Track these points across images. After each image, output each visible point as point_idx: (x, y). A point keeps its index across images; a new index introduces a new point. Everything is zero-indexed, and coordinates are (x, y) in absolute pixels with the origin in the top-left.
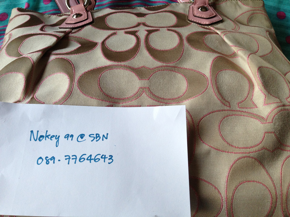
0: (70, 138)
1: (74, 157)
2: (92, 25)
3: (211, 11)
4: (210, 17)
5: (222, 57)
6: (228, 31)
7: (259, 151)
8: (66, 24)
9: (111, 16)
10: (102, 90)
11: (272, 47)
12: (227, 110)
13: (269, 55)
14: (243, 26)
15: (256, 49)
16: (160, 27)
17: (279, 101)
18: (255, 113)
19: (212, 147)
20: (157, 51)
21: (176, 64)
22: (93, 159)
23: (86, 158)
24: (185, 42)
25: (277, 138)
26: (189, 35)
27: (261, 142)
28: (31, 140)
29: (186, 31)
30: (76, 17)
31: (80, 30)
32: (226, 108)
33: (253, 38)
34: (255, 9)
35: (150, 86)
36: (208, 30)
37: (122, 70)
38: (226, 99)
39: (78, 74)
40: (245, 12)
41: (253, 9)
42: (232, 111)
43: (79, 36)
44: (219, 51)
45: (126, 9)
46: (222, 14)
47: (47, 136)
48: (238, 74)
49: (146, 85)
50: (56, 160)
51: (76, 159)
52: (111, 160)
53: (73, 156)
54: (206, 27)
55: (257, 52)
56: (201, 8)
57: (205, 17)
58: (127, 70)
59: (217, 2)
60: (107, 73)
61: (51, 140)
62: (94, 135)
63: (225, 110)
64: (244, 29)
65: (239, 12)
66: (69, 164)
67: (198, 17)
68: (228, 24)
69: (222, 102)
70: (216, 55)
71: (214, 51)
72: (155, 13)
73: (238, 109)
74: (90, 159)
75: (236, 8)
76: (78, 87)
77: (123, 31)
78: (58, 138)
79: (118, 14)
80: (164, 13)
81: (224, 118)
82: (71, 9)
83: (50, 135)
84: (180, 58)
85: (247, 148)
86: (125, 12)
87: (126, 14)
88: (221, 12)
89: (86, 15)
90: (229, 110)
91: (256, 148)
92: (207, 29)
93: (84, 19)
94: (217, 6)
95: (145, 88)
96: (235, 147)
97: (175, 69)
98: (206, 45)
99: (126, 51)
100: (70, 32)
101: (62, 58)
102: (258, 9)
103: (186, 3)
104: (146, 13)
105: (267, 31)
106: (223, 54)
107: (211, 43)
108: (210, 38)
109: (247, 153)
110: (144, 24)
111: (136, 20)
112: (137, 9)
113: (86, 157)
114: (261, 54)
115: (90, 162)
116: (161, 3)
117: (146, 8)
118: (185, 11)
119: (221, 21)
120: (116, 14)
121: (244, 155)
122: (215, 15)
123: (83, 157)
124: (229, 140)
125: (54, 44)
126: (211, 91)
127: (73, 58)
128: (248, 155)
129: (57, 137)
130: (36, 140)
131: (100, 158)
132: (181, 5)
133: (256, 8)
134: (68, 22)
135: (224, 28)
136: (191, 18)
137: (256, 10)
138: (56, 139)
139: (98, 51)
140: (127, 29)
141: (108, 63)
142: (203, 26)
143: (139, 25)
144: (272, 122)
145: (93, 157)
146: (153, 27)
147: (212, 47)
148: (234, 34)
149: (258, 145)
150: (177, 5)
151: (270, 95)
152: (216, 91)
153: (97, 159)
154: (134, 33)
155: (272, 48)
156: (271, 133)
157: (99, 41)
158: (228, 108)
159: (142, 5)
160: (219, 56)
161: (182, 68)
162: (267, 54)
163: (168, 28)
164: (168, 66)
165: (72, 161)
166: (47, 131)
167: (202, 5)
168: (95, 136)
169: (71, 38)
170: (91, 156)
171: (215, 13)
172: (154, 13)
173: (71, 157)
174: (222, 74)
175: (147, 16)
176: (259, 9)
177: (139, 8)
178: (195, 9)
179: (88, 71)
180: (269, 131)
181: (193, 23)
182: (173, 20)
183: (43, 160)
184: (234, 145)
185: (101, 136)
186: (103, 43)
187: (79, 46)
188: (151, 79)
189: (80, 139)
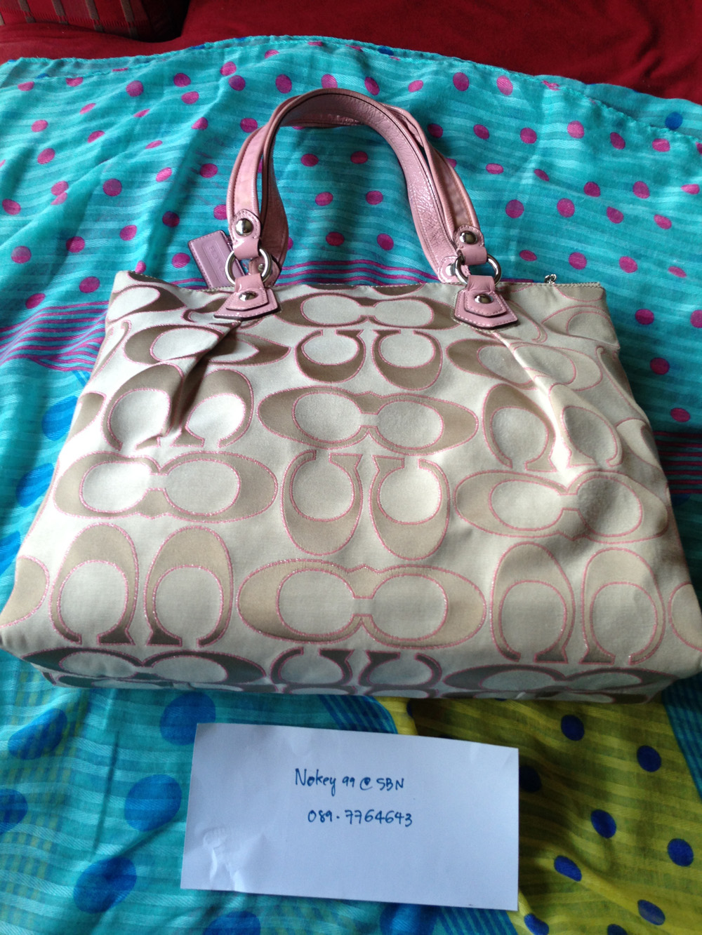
0: (350, 784)
1: (358, 813)
2: (278, 315)
3: (499, 304)
4: (496, 314)
5: (506, 385)
6: (524, 343)
7: (550, 535)
8: (228, 309)
9: (311, 300)
10: (298, 426)
11: (602, 374)
12: (507, 472)
13: (592, 389)
14: (554, 334)
15: (570, 378)
16: (401, 327)
17: (593, 463)
18: (552, 479)
19: (474, 525)
20: (394, 367)
21: (426, 392)
22: (383, 818)
23: (374, 816)
24: (445, 356)
25: (583, 519)
26: (452, 344)
27: (555, 523)
28: (297, 784)
29: (448, 337)
30: (247, 298)
31: (256, 322)
32: (504, 468)
33: (568, 356)
34: (584, 303)
35: (379, 424)
36: (488, 338)
37: (333, 395)
38: (506, 453)
39: (257, 396)
40: (565, 309)
41: (580, 303)
42: (515, 473)
43: (255, 334)
44: (504, 376)
45: (339, 289)
46: (519, 309)
47: (319, 779)
48: (531, 416)
49: (373, 423)
50: (334, 817)
51: (360, 816)
52: (409, 822)
53: (356, 811)
54: (485, 331)
55: (572, 381)
56: (481, 297)
57: (485, 314)
58: (341, 395)
59: (512, 287)
60: (307, 399)
61: (324, 784)
62: (383, 779)
63: (502, 471)
64: (555, 340)
65: (552, 309)
66: (351, 823)
67: (473, 313)
68: (528, 330)
69: (498, 458)
70: (496, 382)
71: (493, 375)
72: (394, 300)
73: (525, 471)
74: (379, 817)
75: (547, 300)
76: (259, 417)
77: (334, 329)
78: (333, 782)
79: (324, 297)
80: (410, 301)
81: (500, 483)
82: (237, 284)
83: (322, 777)
84: (434, 382)
85: (531, 530)
86: (337, 294)
87: (339, 298)
88: (518, 305)
89: (265, 295)
90: (510, 472)
91: (547, 531)
92: (486, 335)
93: (262, 304)
94: (512, 293)
95: (371, 427)
96: (513, 528)
97: (423, 400)
98: (481, 363)
99: (340, 365)
100: (239, 325)
101: (229, 371)
102: (588, 304)
103: (453, 284)
104: (377, 299)
105: (599, 347)
106: (509, 382)
107: (490, 361)
108: (489, 351)
109: (530, 537)
110: (373, 320)
111: (357, 310)
112: (360, 290)
113: (374, 814)
114: (578, 387)
115: (381, 822)
116: (406, 278)
117: (377, 290)
118: (449, 299)
119: (515, 324)
120: (320, 297)
121: (525, 540)
122: (504, 310)
123: (371, 813)
124: (504, 516)
125: (213, 345)
126: (482, 438)
127: (248, 370)
128: (531, 540)
129: (332, 780)
130: (304, 784)
131: (394, 817)
132: (444, 288)
133: (586, 302)
134: (232, 307)
135: (518, 336)
136: (461, 314)
137: (586, 306)
138: (331, 783)
139: (290, 362)
140: (340, 325)
141: (308, 382)
142: (480, 330)
143: (362, 320)
144: (577, 493)
145: (384, 815)
146: (390, 326)
147: (492, 369)
148: (533, 348)
149: (550, 526)
150: (435, 286)
151: (578, 452)
152: (490, 439)
153: (390, 818)
154: (353, 335)
155: (602, 378)
156: (573, 510)
157: (292, 344)
158: (508, 469)
159: (368, 282)
160: (502, 385)
161: (435, 400)
162: (591, 387)
163: (416, 330)
164: (411, 395)
165: (355, 820)
166: (318, 770)
167: (482, 291)
168: (385, 781)
169: (239, 337)
170: (380, 813)
171: (506, 307)
172: (391, 300)
173: (354, 813)
174: (503, 414)
175: (379, 305)
176: (593, 304)
177: (362, 287)
178: (469, 298)
179: (276, 394)
180: (571, 506)
181: (462, 324)
182: (427, 314)
183: (315, 815)
184: (512, 524)
185: (394, 782)
186: (299, 348)
187: (254, 351)
188: (382, 414)
189: (364, 785)
